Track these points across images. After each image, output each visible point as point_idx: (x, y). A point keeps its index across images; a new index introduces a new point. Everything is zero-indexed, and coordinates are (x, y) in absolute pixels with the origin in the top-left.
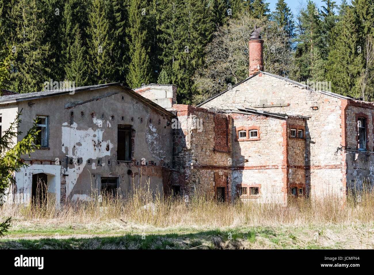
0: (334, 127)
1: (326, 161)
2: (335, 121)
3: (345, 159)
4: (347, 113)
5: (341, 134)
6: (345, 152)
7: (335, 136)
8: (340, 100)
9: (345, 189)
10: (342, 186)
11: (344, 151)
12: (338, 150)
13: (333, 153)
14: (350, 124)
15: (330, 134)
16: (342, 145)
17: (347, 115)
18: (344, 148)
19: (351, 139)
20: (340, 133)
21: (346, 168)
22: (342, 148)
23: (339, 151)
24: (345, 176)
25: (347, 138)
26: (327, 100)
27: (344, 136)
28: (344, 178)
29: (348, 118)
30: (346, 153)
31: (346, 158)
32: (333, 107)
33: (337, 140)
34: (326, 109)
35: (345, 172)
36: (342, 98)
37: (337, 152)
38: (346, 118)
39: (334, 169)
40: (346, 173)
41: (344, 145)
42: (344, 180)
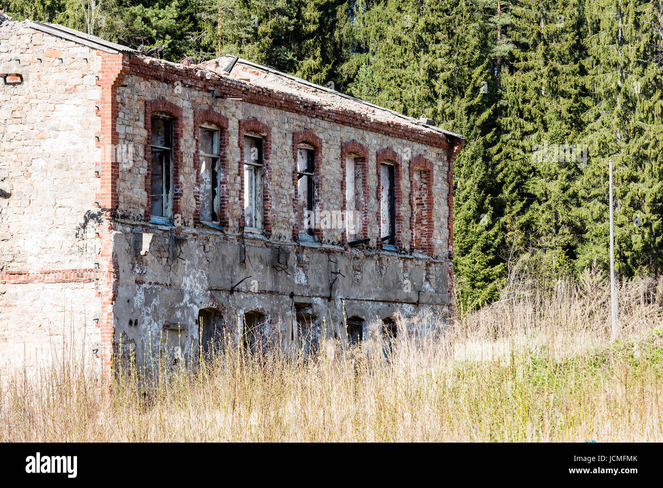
0: (74, 144)
1: (47, 258)
2: (81, 123)
3: (111, 251)
4: (118, 99)
5: (99, 169)
6: (111, 228)
7: (78, 174)
8: (98, 54)
9: (108, 351)
10: (98, 339)
11: (106, 223)
12: (87, 221)
13: (72, 230)
14: (126, 134)
15: (60, 166)
16: (100, 204)
17: (120, 105)
18: (108, 213)
19: (128, 184)
20: (97, 164)
21: (113, 280)
22: (100, 214)
23: (91, 223)
24: (110, 308)
25: (118, 181)
26: (52, 53)
27: (108, 175)
28: (105, 314)
29: (121, 115)
30: (114, 232)
31: (114, 249)
32: (73, 78)
33: (84, 188)
34: (51, 84)
35: (111, 295)
36: (106, 49)
37: (84, 227)
38: (117, 116)
39: (72, 285)
40: (114, 299)
41: (108, 204)
42: (105, 322)
